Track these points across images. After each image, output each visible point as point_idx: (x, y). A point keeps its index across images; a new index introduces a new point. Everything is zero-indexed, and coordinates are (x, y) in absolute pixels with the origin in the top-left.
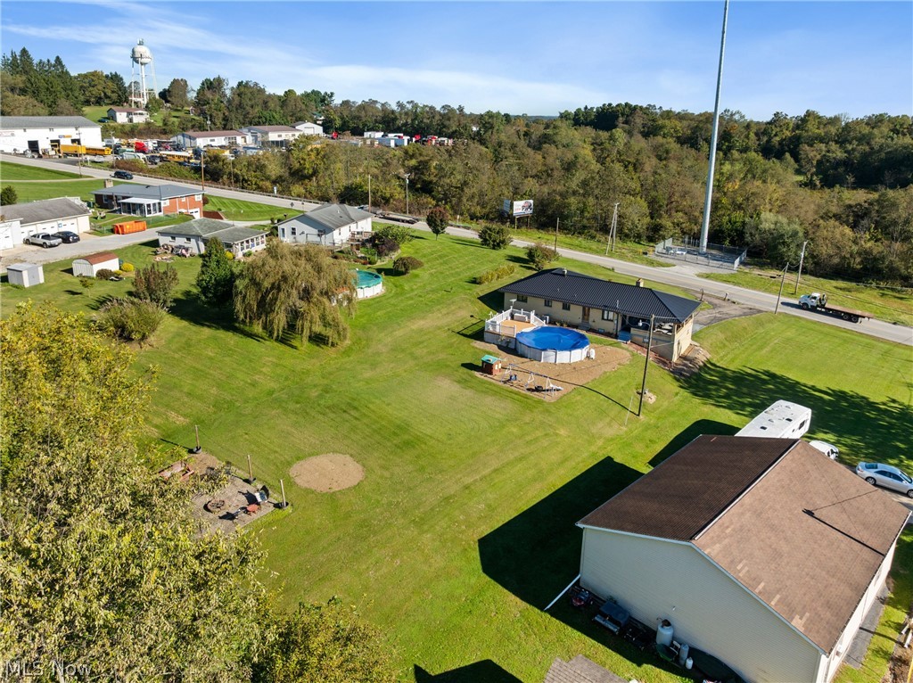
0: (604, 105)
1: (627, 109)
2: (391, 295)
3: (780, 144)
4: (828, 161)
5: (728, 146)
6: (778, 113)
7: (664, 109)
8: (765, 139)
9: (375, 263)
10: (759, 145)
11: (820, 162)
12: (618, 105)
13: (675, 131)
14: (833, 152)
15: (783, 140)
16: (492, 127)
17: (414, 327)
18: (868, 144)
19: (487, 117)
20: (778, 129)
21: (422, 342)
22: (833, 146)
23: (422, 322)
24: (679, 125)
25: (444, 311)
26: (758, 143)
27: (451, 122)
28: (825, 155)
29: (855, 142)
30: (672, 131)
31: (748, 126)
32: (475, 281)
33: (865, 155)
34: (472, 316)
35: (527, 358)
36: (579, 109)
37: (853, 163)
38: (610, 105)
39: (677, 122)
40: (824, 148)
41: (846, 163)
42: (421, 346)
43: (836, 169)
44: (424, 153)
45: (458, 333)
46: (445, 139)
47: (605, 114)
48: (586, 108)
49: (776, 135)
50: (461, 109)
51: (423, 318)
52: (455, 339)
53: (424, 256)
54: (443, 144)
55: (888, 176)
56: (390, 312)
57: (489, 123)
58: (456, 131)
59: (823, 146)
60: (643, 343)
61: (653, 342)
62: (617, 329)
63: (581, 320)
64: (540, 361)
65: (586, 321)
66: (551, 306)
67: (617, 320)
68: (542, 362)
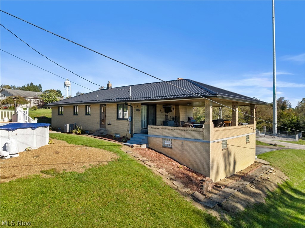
60: (164, 148)
61: (176, 145)
62: (132, 131)
63: (99, 126)
65: (103, 126)
66: (78, 114)
67: (132, 116)
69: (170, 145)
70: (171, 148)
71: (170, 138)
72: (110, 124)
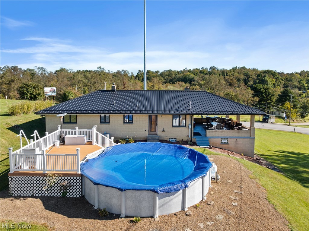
1: (86, 71)
6: (140, 70)
8: (137, 78)
20: (141, 75)
49: (140, 77)
60: (222, 145)
61: (232, 142)
62: (191, 135)
63: (147, 133)
64: (152, 217)
65: (153, 133)
66: (109, 122)
67: (191, 124)
68: (157, 217)
69: (226, 142)
70: (228, 144)
71: (226, 138)
72: (163, 131)
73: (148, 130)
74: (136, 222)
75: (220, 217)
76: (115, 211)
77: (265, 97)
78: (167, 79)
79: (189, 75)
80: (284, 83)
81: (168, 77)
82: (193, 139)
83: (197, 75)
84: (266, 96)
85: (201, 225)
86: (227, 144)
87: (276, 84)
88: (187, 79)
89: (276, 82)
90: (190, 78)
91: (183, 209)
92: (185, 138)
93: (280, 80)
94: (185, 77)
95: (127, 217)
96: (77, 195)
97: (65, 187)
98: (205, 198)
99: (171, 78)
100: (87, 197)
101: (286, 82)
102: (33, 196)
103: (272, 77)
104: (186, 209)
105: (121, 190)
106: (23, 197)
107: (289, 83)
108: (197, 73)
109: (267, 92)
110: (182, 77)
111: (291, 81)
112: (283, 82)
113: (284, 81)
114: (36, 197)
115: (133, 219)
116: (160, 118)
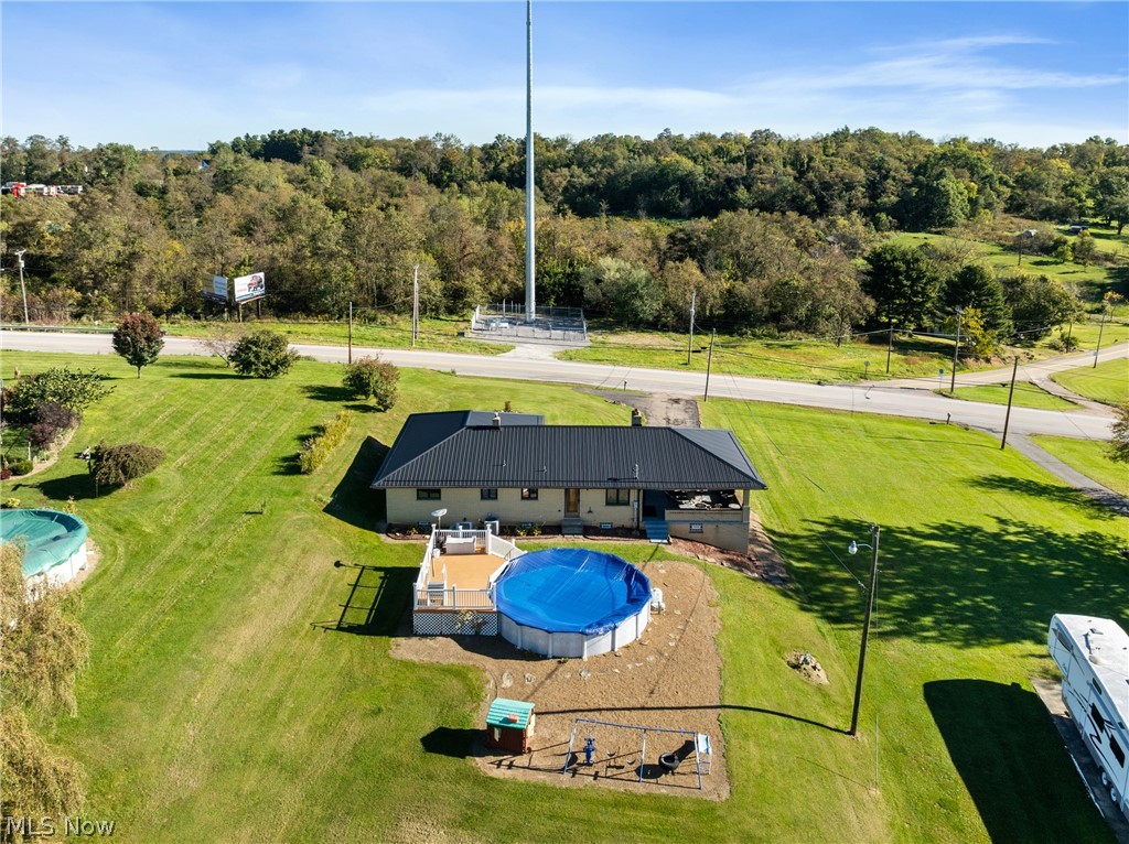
0: (273, 132)
1: (306, 137)
2: (121, 563)
3: (509, 171)
4: (574, 187)
5: (448, 177)
6: (500, 136)
7: (355, 135)
8: (492, 166)
9: (29, 468)
10: (486, 173)
11: (566, 189)
12: (292, 132)
13: (381, 161)
14: (578, 177)
15: (512, 166)
16: (121, 165)
17: (235, 657)
18: (612, 166)
19: (110, 152)
20: (504, 154)
21: (279, 702)
22: (577, 170)
23: (245, 633)
24: (385, 154)
25: (279, 574)
26: (484, 170)
27: (49, 159)
28: (569, 181)
29: (599, 166)
30: (378, 160)
31: (470, 151)
32: (292, 467)
33: (610, 179)
34: (338, 564)
35: (545, 657)
36: (238, 139)
37: (599, 188)
38: (281, 132)
39: (382, 150)
40: (567, 173)
41: (591, 188)
42: (283, 716)
43: (583, 195)
44: (23, 210)
45: (339, 628)
46: (41, 186)
47: (277, 143)
48: (247, 136)
49: (502, 161)
50: (63, 142)
51: (245, 618)
52: (346, 655)
53: (138, 424)
54: (41, 194)
55: (641, 200)
56: (148, 629)
57: (114, 160)
58: (58, 173)
59: (565, 171)
60: (689, 534)
61: (709, 529)
62: (638, 518)
63: (562, 514)
64: (581, 658)
65: (573, 514)
66: (496, 498)
67: (638, 501)
68: (585, 657)
69: (699, 530)
70: (703, 532)
71: (699, 523)
72: (590, 512)
73: (563, 510)
74: (564, 662)
75: (651, 659)
76: (541, 651)
77: (906, 286)
78: (599, 173)
79: (677, 162)
80: (1009, 195)
81: (602, 168)
82: (641, 525)
83: (706, 161)
84: (908, 283)
85: (630, 666)
86: (701, 532)
87: (982, 201)
88: (671, 177)
89: (979, 191)
90: (679, 173)
91: (613, 650)
92: (628, 524)
93: (997, 185)
94: (661, 171)
95: (554, 657)
96: (494, 633)
97: (479, 625)
98: (640, 637)
99: (613, 173)
100: (504, 635)
101: (1018, 191)
102: (441, 635)
103: (968, 174)
104: (616, 650)
105: (549, 633)
106: (430, 635)
107: (1028, 195)
108: (704, 154)
109: (913, 269)
110: (652, 169)
111: (1038, 185)
112: (1007, 191)
113: (1013, 188)
114: (446, 636)
115: (561, 659)
116: (583, 493)
